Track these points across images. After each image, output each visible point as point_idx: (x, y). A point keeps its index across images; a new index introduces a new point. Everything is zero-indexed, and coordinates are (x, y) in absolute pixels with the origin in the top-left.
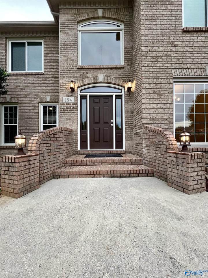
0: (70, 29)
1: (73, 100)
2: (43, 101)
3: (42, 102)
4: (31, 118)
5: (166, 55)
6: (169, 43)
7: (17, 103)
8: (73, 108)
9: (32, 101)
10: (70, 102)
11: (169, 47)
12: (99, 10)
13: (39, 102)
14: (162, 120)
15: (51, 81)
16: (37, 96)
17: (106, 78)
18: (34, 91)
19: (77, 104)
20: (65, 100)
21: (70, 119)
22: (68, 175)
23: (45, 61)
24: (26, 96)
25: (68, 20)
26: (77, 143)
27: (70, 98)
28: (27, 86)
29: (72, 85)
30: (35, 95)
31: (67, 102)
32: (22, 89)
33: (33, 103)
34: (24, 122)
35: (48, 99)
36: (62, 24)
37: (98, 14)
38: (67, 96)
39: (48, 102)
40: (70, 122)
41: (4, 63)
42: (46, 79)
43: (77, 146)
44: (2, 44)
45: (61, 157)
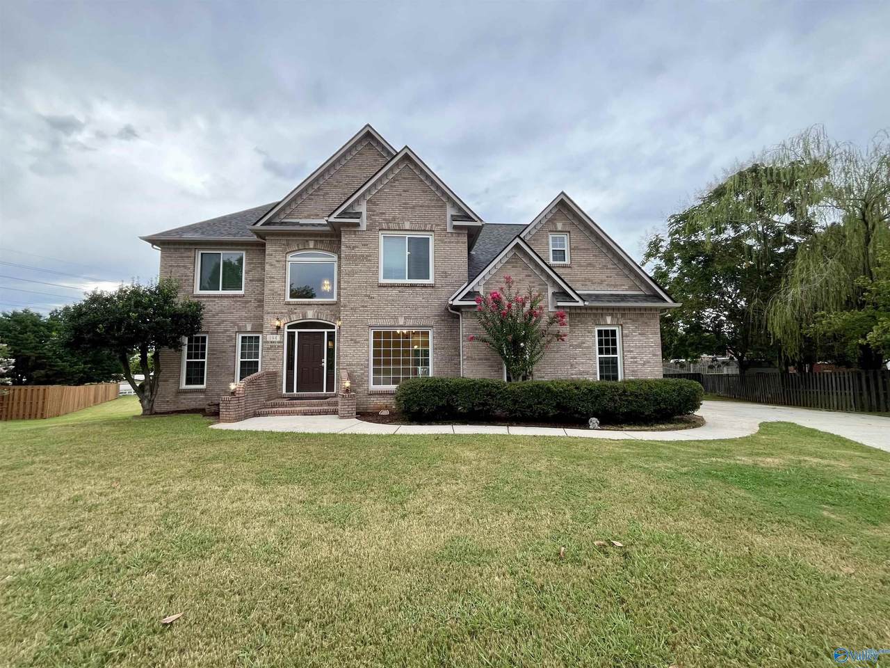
0: (277, 261)
1: (278, 338)
2: (242, 330)
3: (240, 332)
4: (224, 352)
5: (363, 306)
6: (366, 296)
7: (207, 332)
8: (279, 346)
9: (227, 331)
10: (274, 340)
11: (366, 299)
12: (310, 242)
13: (236, 332)
14: (358, 364)
15: (254, 304)
16: (234, 324)
17: (316, 315)
18: (230, 317)
19: (283, 342)
20: (270, 338)
21: (274, 359)
22: (266, 414)
23: (246, 279)
24: (219, 324)
25: (276, 251)
26: (282, 385)
27: (275, 336)
28: (222, 312)
29: (277, 323)
30: (232, 323)
31: (272, 340)
32: (214, 315)
33: (228, 333)
34: (215, 358)
35: (249, 329)
36: (269, 255)
37: (308, 245)
38: (272, 334)
39: (249, 332)
40: (274, 363)
41: (191, 281)
42: (247, 302)
43: (281, 389)
44: (190, 257)
45: (262, 399)
